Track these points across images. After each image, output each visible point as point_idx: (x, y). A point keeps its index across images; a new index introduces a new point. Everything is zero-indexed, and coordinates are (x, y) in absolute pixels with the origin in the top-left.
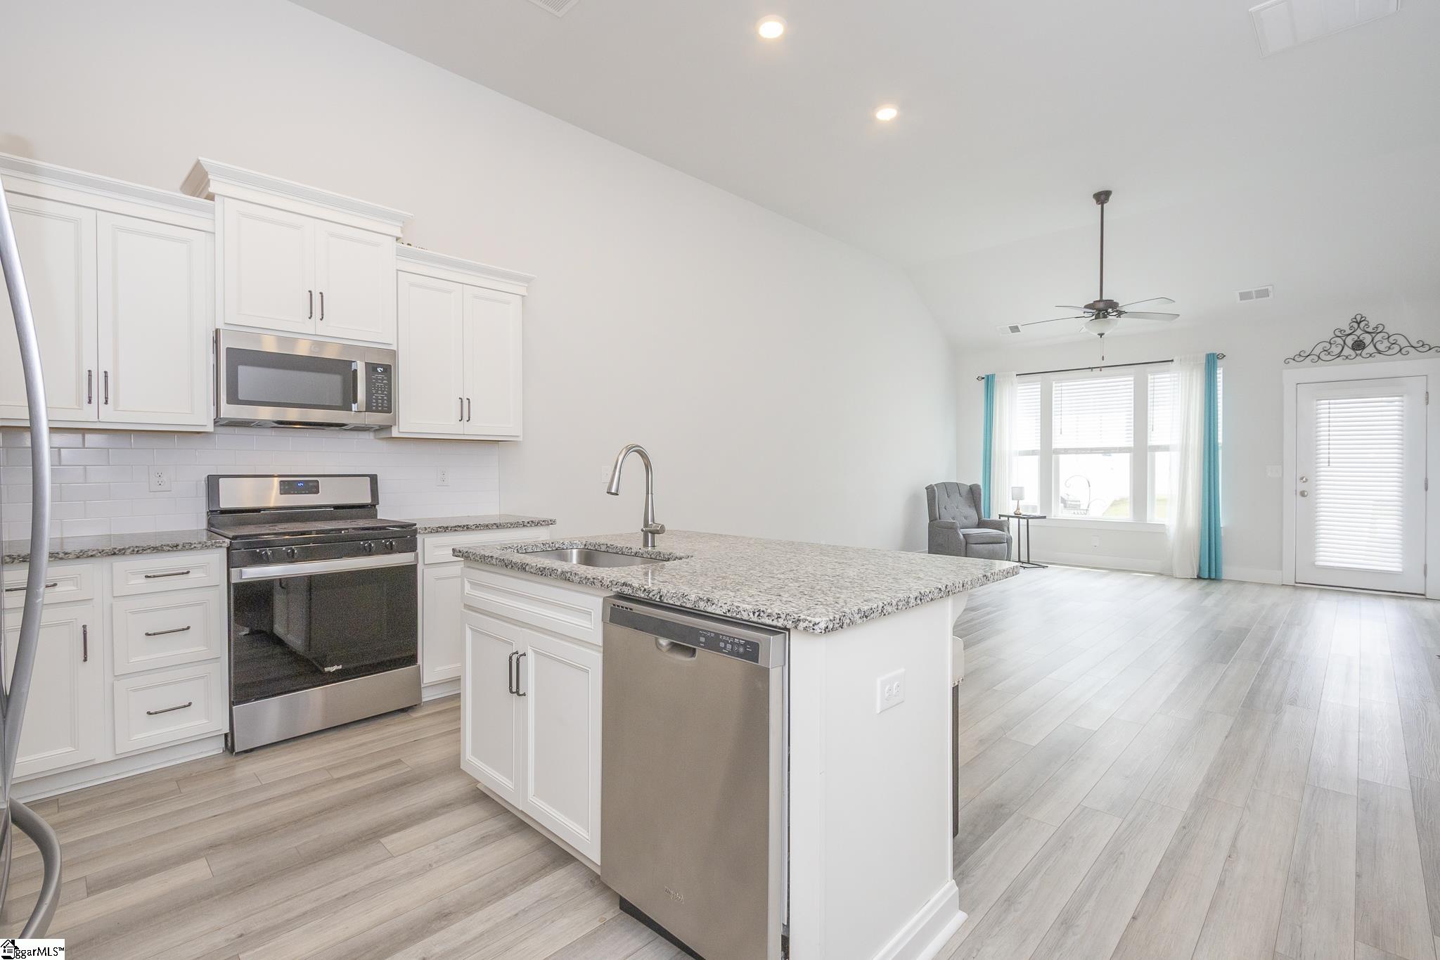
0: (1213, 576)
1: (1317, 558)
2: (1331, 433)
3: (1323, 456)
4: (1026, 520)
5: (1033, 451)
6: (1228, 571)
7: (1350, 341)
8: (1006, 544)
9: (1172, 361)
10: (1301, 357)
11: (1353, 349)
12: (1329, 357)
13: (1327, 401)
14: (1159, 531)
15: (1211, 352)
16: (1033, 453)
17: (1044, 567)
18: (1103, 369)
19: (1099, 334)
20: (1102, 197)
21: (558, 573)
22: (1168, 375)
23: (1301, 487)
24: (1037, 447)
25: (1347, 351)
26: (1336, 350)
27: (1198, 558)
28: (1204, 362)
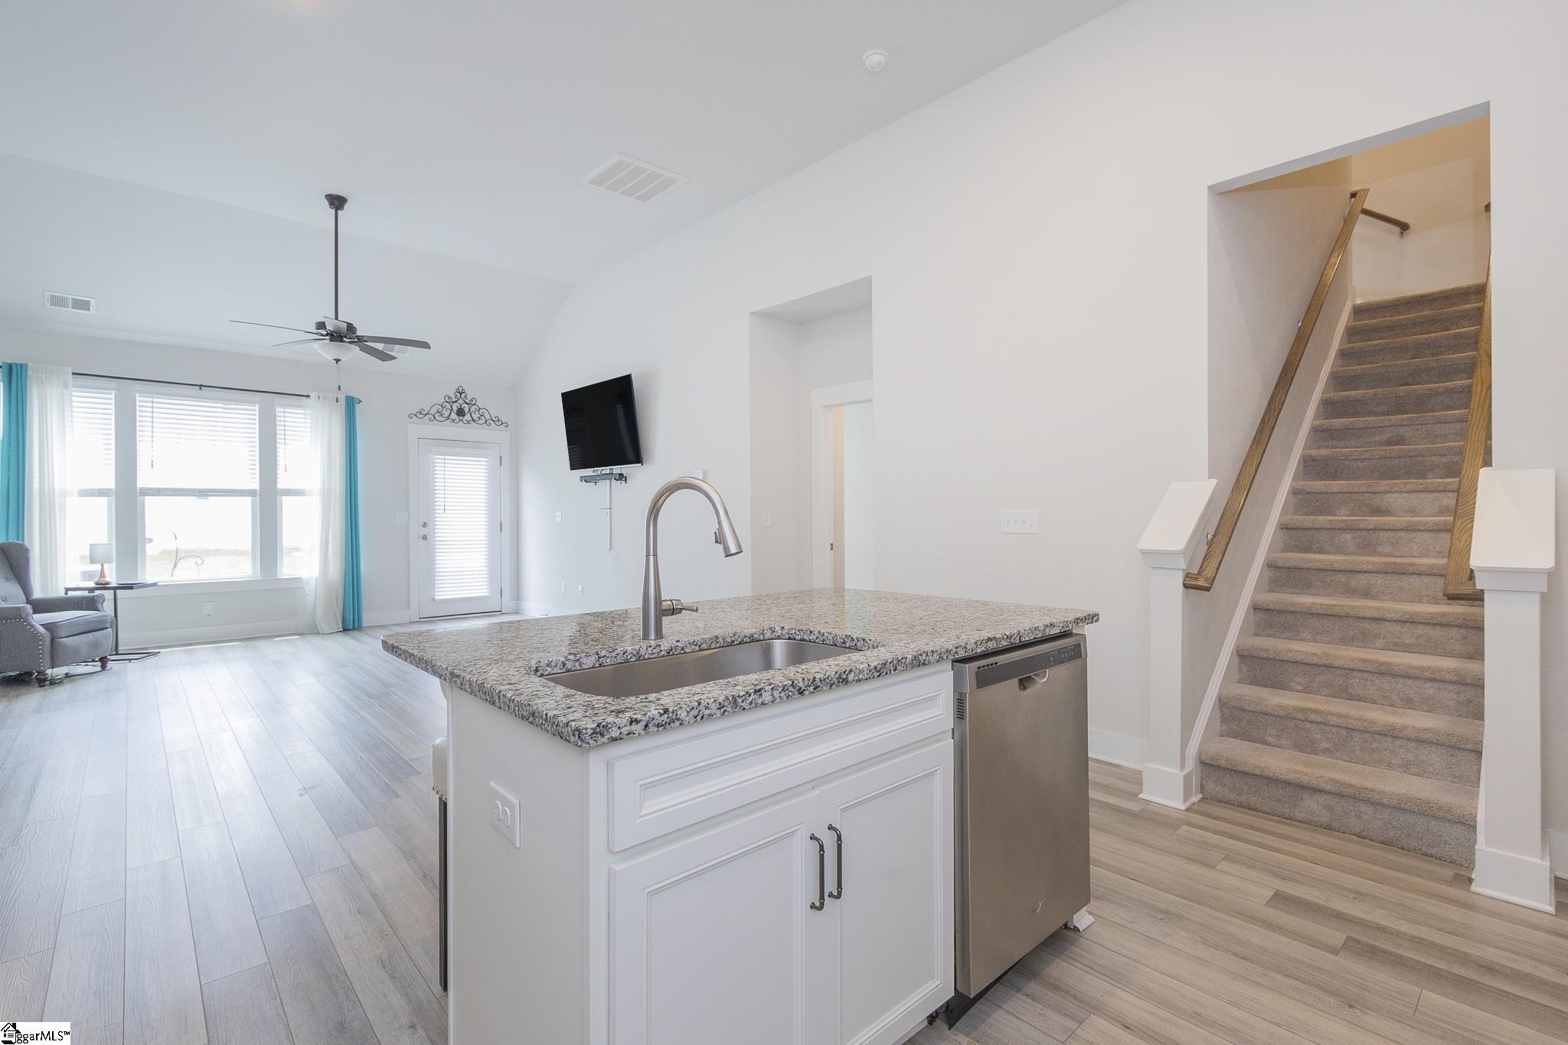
0: (356, 627)
1: (436, 593)
2: (446, 484)
3: (439, 506)
4: (112, 591)
5: (99, 490)
6: (367, 619)
7: (455, 407)
8: (110, 630)
9: (308, 396)
10: (421, 414)
11: (458, 415)
12: (441, 419)
13: (442, 457)
14: (294, 586)
15: (352, 395)
16: (101, 493)
17: (155, 654)
18: (203, 388)
19: (335, 360)
20: (337, 202)
21: (908, 661)
22: (302, 412)
23: (424, 531)
24: (110, 484)
25: (454, 416)
26: (447, 413)
27: (341, 609)
28: (344, 403)
